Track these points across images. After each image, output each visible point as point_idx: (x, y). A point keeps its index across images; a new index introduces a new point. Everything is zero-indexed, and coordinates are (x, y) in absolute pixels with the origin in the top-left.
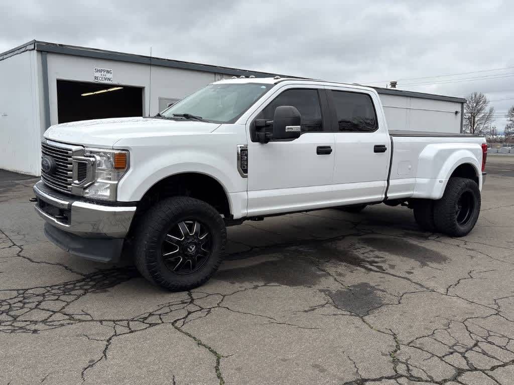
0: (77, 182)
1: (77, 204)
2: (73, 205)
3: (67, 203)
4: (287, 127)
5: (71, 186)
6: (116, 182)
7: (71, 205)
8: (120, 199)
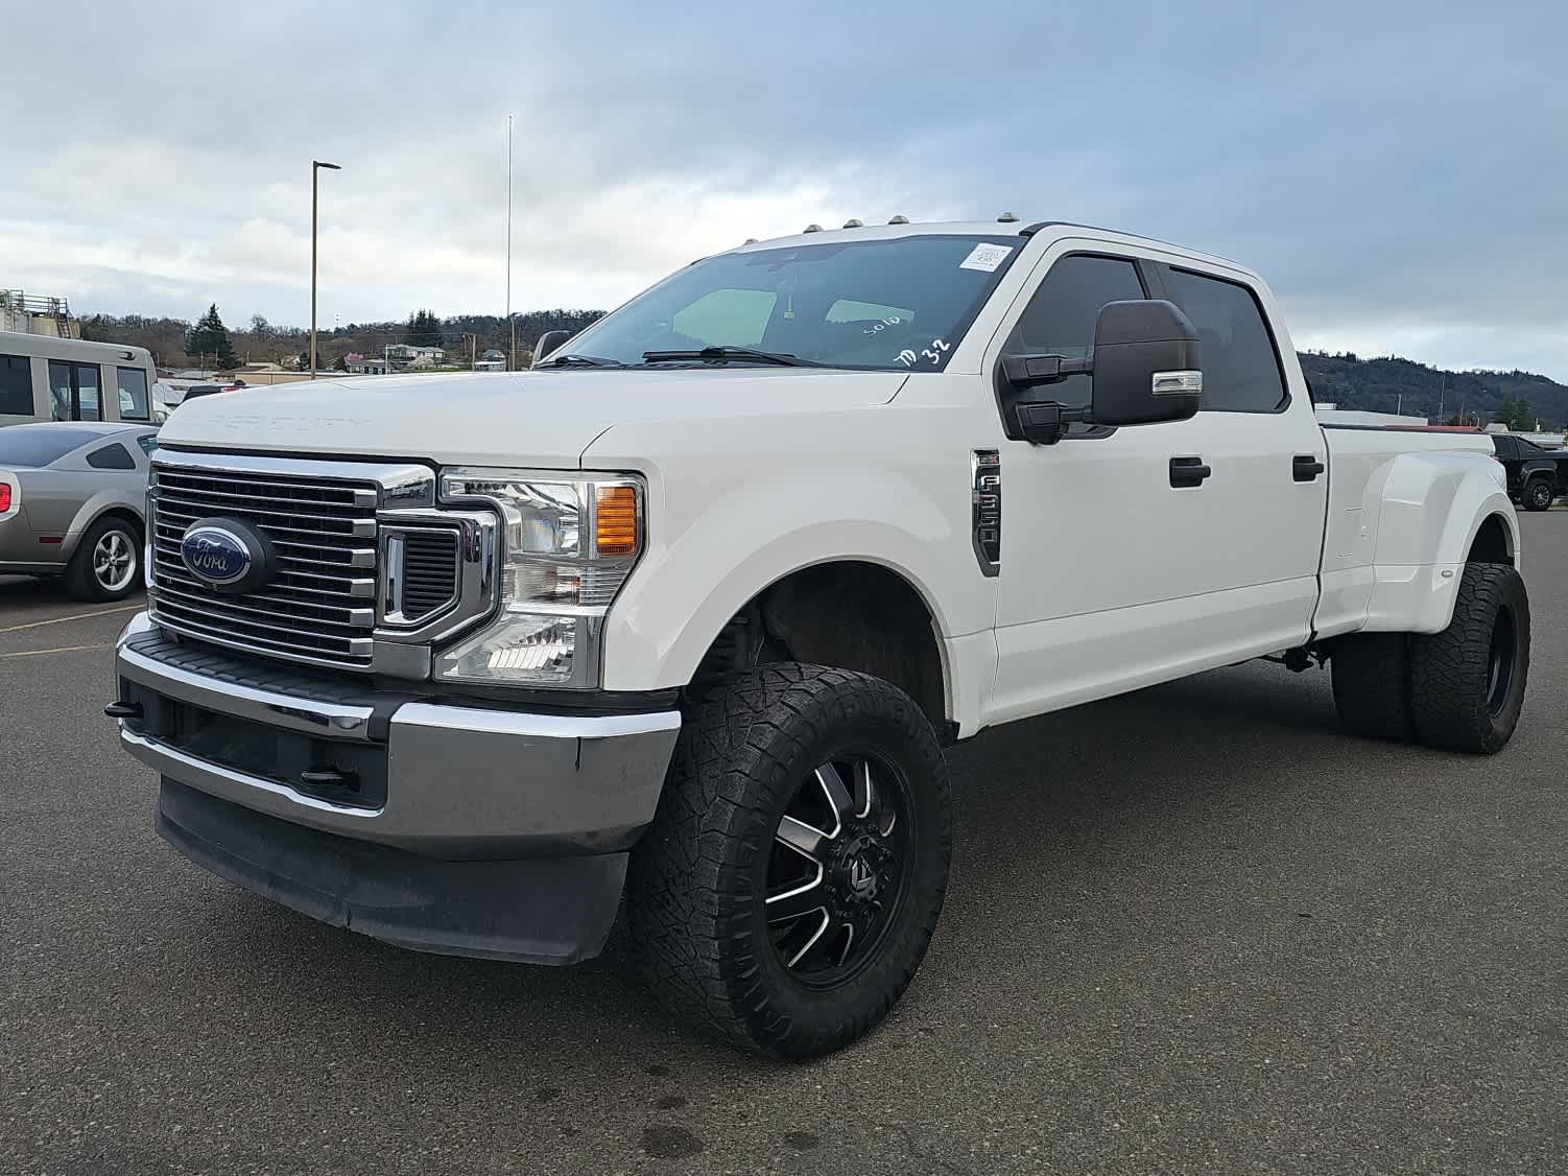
0: (396, 617)
1: (412, 714)
2: (394, 719)
3: (365, 713)
4: (1156, 376)
5: (370, 640)
6: (600, 611)
7: (389, 722)
8: (615, 681)
